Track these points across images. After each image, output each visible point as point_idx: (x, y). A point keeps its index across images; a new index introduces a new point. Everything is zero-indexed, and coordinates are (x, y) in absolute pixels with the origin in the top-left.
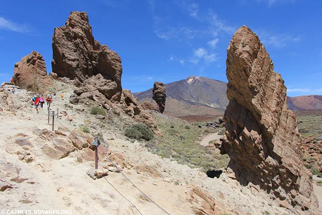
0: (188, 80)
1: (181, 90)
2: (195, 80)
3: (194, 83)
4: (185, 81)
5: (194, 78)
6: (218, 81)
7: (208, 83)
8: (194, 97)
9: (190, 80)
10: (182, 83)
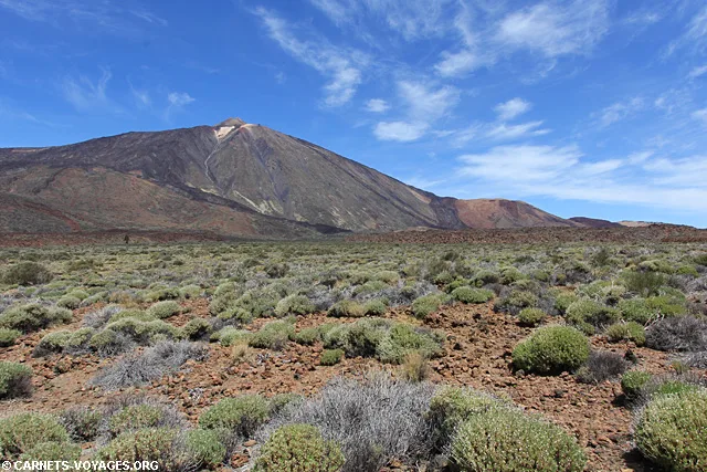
0: (218, 128)
1: (183, 156)
2: (238, 133)
3: (232, 139)
4: (209, 130)
5: (237, 126)
6: (303, 142)
7: (272, 145)
8: (220, 179)
9: (225, 131)
10: (197, 134)
